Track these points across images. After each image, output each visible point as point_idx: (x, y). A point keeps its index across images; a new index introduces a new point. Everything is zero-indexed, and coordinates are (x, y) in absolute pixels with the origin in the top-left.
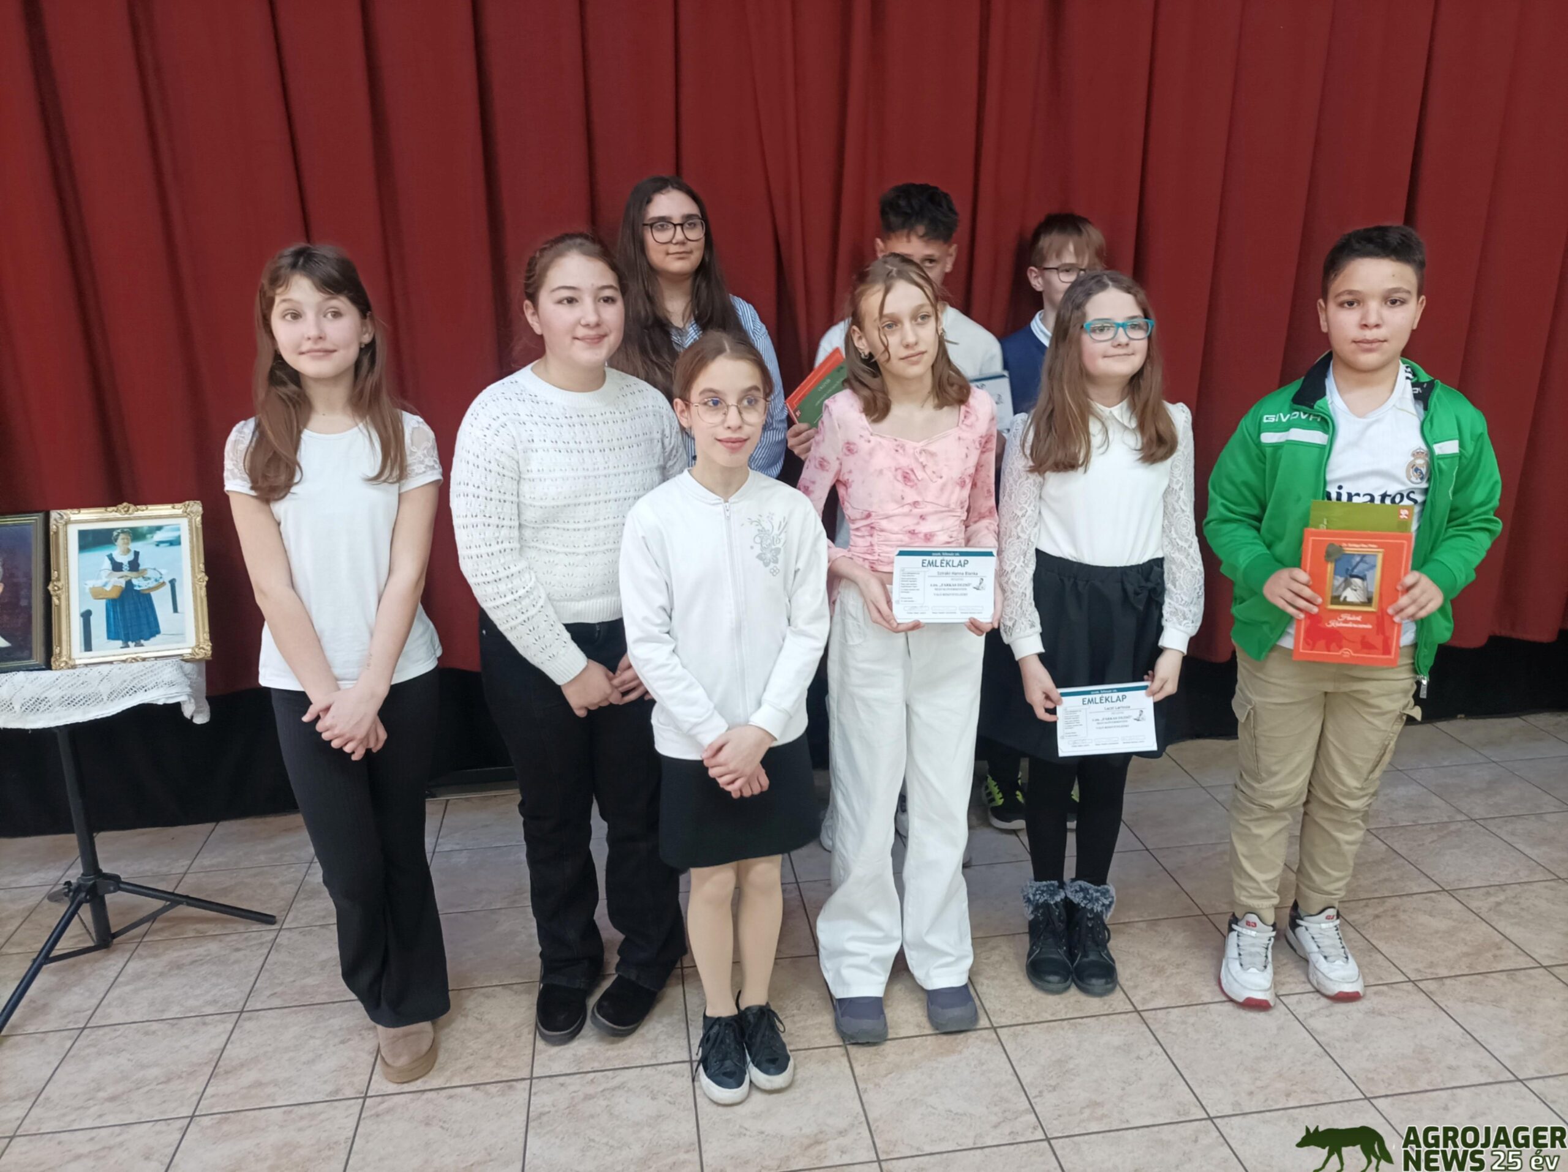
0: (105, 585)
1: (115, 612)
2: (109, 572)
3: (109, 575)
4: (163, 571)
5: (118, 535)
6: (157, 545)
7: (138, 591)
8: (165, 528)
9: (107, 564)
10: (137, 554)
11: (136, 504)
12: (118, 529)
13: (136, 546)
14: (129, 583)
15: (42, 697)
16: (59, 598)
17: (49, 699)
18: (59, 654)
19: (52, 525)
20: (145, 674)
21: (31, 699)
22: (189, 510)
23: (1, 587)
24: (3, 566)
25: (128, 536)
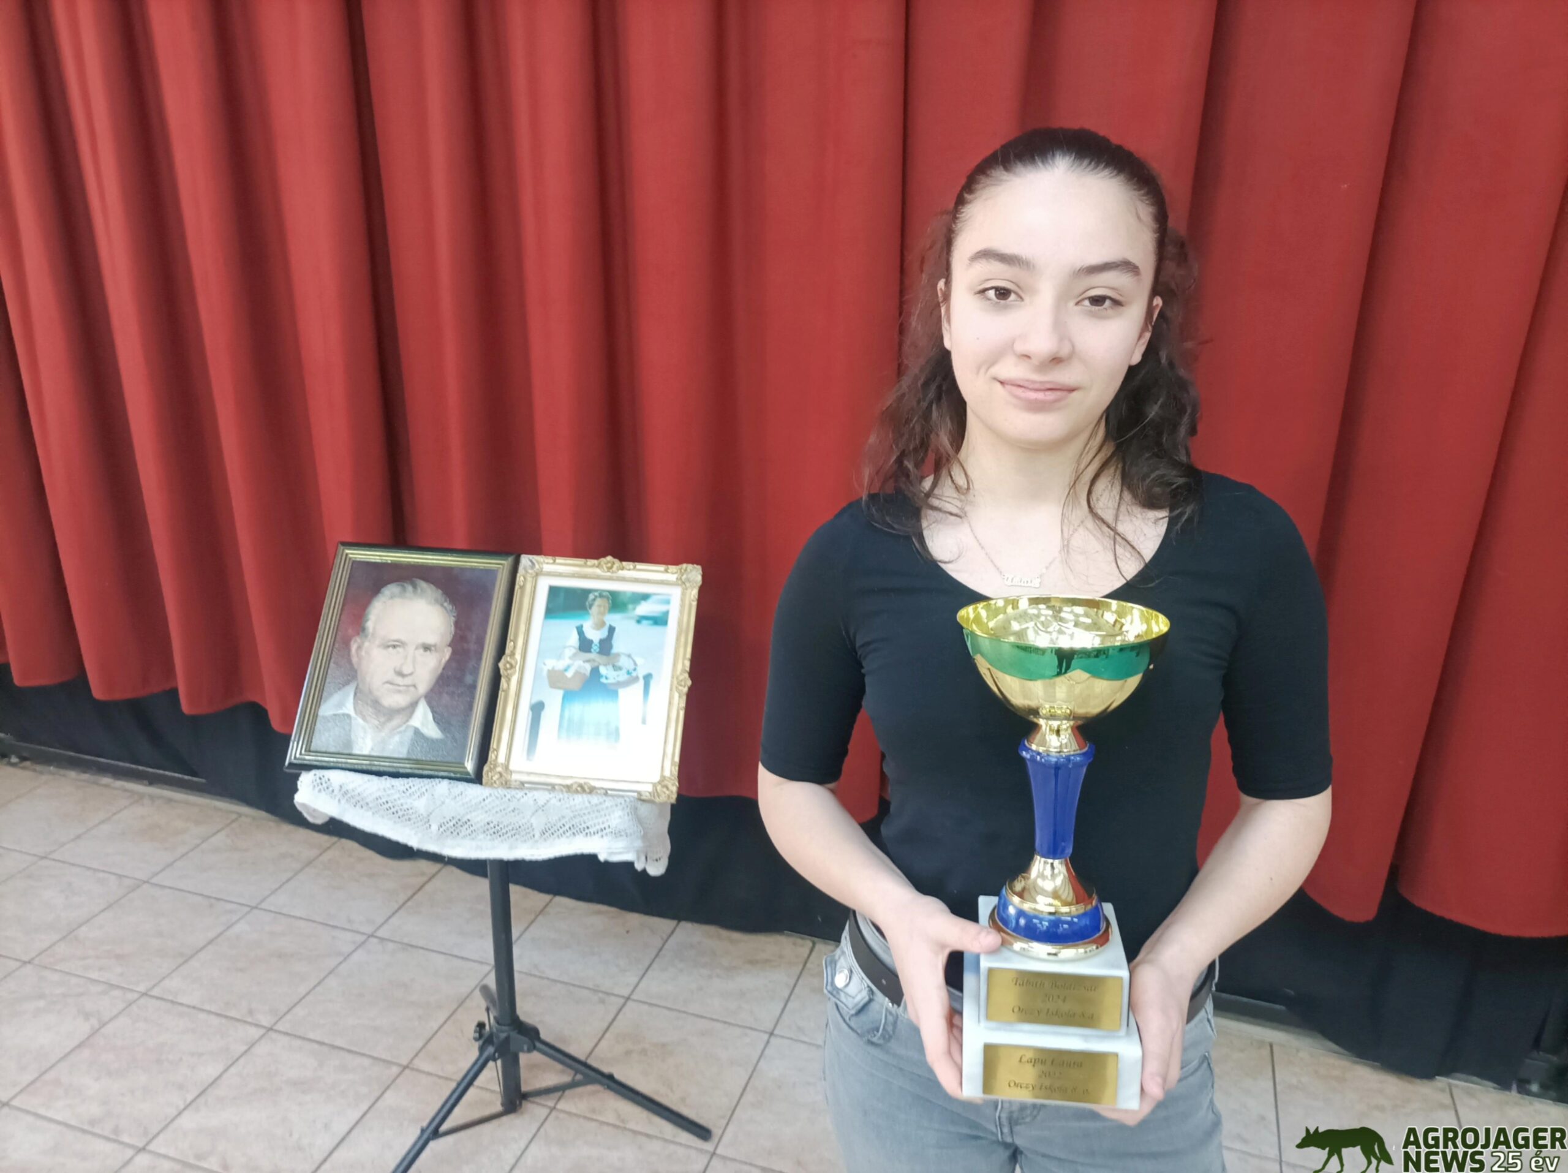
0: (566, 670)
2: (573, 651)
3: (574, 656)
4: (639, 661)
5: (594, 600)
6: (639, 622)
8: (653, 598)
9: (574, 639)
10: (612, 630)
11: (623, 559)
12: (596, 591)
13: (613, 619)
14: (595, 671)
15: (464, 819)
16: (508, 681)
17: (472, 822)
18: (495, 760)
19: (520, 574)
20: (589, 813)
21: (452, 818)
22: (685, 576)
23: (447, 653)
24: (456, 624)
25: (605, 603)
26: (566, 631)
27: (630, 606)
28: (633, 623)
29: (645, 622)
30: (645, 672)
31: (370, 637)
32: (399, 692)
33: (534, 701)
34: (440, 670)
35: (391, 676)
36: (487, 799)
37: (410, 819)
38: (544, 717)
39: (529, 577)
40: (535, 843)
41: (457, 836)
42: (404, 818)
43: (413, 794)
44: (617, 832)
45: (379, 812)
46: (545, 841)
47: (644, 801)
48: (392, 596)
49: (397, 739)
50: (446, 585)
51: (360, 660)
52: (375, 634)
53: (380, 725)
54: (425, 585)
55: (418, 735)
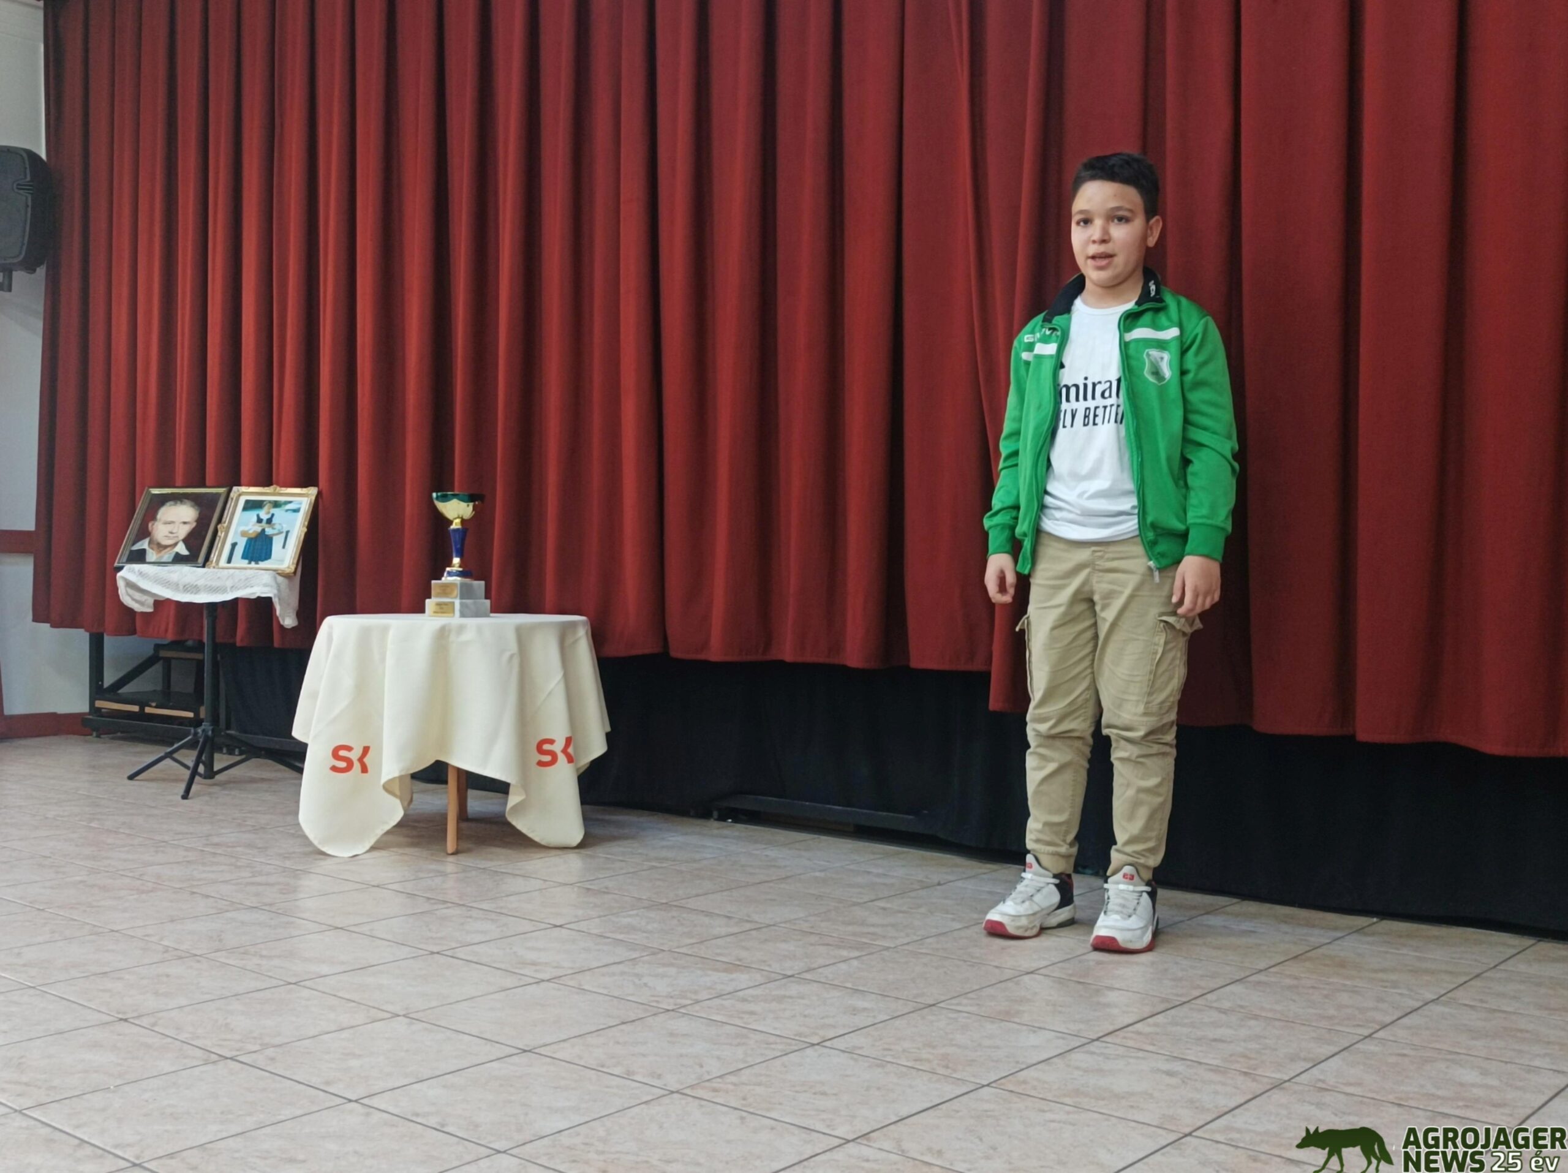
0: (250, 529)
1: (250, 546)
2: (254, 523)
3: (254, 525)
5: (265, 503)
6: (286, 512)
7: (267, 535)
8: (294, 502)
9: (255, 519)
10: (273, 515)
12: (266, 499)
14: (263, 530)
15: (195, 584)
16: (221, 533)
17: (199, 584)
18: (212, 561)
19: (232, 495)
20: (253, 577)
21: (189, 584)
22: (310, 492)
23: (194, 524)
24: (200, 514)
25: (271, 505)
26: (252, 515)
27: (283, 506)
28: (283, 512)
29: (289, 512)
30: (287, 530)
31: (158, 520)
32: (169, 539)
33: (233, 542)
34: (190, 531)
35: (167, 534)
36: (205, 573)
37: (170, 584)
38: (237, 548)
39: (236, 495)
40: (228, 593)
41: (192, 593)
42: (167, 584)
43: (172, 572)
44: (266, 585)
45: (155, 581)
46: (232, 592)
47: (279, 574)
48: (170, 505)
49: (168, 556)
50: (196, 500)
51: (152, 529)
52: (160, 520)
53: (160, 551)
54: (186, 501)
55: (177, 554)
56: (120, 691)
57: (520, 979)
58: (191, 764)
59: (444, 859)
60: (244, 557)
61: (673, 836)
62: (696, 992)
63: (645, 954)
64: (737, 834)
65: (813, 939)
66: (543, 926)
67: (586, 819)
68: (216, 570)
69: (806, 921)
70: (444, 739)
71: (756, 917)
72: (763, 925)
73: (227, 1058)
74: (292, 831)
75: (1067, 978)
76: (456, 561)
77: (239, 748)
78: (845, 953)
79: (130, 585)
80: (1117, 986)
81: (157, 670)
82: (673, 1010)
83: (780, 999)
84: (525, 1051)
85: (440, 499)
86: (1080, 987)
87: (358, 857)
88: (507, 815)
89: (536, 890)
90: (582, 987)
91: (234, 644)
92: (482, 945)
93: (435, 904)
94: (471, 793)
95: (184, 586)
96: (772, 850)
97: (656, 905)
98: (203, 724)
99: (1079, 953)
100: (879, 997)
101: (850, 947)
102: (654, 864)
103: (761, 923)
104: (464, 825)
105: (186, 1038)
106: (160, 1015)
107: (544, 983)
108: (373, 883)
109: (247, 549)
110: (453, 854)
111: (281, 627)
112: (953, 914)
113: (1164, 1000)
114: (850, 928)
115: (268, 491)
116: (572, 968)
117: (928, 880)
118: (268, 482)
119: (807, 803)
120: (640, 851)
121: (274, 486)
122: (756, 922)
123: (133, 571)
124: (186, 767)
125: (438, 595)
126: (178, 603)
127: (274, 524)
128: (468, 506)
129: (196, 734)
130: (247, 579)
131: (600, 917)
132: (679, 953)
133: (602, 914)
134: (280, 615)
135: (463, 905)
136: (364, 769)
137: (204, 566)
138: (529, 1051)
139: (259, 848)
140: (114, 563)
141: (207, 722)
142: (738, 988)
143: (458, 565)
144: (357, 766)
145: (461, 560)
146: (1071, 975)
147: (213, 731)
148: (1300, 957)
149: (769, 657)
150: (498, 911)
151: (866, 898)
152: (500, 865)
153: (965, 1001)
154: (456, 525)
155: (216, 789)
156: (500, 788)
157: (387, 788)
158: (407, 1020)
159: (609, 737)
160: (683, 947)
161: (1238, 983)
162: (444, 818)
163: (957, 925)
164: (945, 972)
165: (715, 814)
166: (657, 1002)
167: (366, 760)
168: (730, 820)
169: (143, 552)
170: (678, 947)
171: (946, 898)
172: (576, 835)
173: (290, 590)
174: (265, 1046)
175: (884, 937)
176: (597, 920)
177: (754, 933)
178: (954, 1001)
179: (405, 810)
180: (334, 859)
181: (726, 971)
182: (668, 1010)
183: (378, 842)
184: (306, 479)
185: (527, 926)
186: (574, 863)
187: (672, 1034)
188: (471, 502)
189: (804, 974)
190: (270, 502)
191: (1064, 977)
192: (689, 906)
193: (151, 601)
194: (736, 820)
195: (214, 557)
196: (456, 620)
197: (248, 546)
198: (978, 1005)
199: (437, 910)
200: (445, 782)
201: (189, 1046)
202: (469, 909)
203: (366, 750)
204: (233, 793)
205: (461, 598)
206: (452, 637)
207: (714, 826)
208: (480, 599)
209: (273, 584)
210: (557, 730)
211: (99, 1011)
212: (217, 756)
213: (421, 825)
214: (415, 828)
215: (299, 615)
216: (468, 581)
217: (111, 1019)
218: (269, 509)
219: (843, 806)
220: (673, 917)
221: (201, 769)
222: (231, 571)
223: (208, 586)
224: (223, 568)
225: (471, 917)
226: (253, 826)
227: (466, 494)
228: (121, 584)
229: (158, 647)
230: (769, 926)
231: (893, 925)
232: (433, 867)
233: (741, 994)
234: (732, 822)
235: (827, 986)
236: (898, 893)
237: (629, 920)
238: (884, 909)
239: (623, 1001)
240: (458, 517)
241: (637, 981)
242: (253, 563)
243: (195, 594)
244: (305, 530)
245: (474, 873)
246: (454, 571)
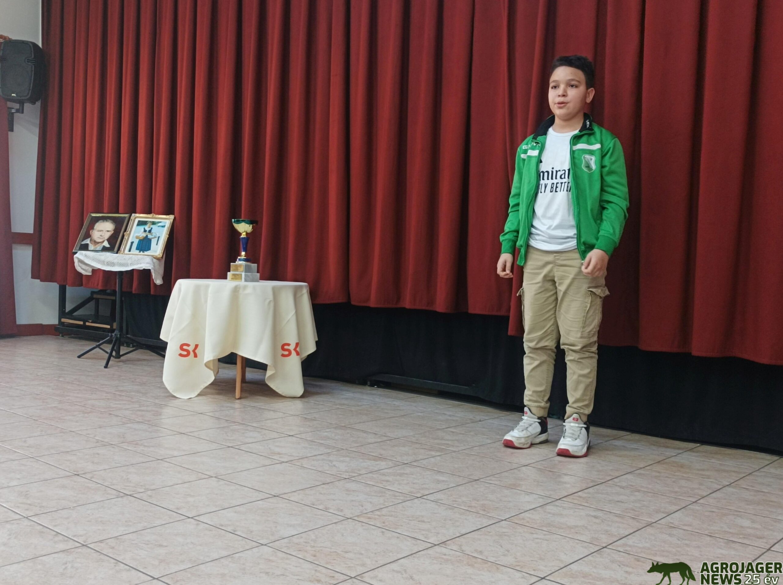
0: (140, 235)
2: (142, 232)
3: (142, 233)
5: (148, 223)
7: (149, 239)
8: (163, 222)
9: (143, 230)
10: (152, 228)
13: (152, 226)
14: (147, 236)
15: (113, 262)
16: (126, 237)
17: (114, 262)
18: (121, 251)
19: (131, 218)
20: (141, 259)
21: (110, 261)
22: (170, 217)
23: (113, 232)
24: (115, 227)
25: (151, 223)
26: (142, 228)
27: (157, 224)
28: (157, 227)
29: (160, 227)
30: (158, 236)
32: (100, 239)
33: (132, 241)
34: (110, 235)
35: (99, 236)
36: (118, 256)
37: (100, 262)
38: (134, 244)
39: (133, 218)
40: (129, 267)
41: (111, 266)
42: (99, 261)
43: (101, 255)
44: (148, 263)
45: (93, 260)
46: (131, 266)
47: (154, 258)
48: (101, 222)
49: (99, 247)
50: (114, 220)
51: (92, 234)
52: (96, 229)
53: (96, 245)
54: (109, 220)
55: (104, 247)
56: (75, 314)
57: (272, 461)
58: (109, 351)
59: (234, 402)
60: (137, 249)
61: (348, 393)
62: (359, 470)
63: (334, 450)
64: (379, 393)
65: (417, 446)
66: (283, 435)
67: (305, 384)
68: (123, 255)
69: (414, 437)
70: (236, 342)
71: (389, 434)
72: (393, 438)
73: (128, 495)
74: (159, 385)
75: (545, 469)
76: (243, 253)
77: (132, 343)
78: (433, 453)
79: (81, 261)
80: (569, 474)
81: (92, 304)
82: (348, 478)
83: (401, 475)
84: (275, 496)
85: (236, 222)
86: (550, 473)
87: (192, 399)
88: (266, 380)
89: (280, 418)
90: (303, 466)
91: (132, 292)
92: (253, 444)
93: (230, 423)
94: (248, 369)
95: (107, 263)
96: (397, 402)
97: (340, 427)
98: (115, 331)
99: (550, 457)
100: (451, 475)
101: (437, 451)
102: (338, 406)
103: (392, 437)
104: (244, 385)
105: (108, 485)
106: (95, 473)
107: (284, 463)
108: (199, 412)
109: (138, 246)
110: (238, 399)
111: (155, 284)
112: (487, 436)
113: (592, 481)
114: (436, 441)
115: (149, 216)
116: (297, 456)
117: (474, 419)
118: (150, 213)
119: (415, 379)
120: (331, 400)
121: (153, 214)
122: (389, 437)
123: (82, 254)
124: (107, 352)
125: (234, 270)
126: (104, 271)
127: (152, 233)
128: (250, 226)
129: (112, 336)
130: (138, 260)
131: (311, 432)
132: (351, 451)
133: (312, 430)
134: (154, 278)
135: (244, 424)
136: (196, 356)
137: (117, 253)
138: (277, 496)
139: (143, 393)
140: (73, 250)
141: (117, 330)
142: (381, 469)
143: (244, 256)
144: (192, 354)
145: (246, 253)
146: (546, 467)
147: (120, 335)
148: (661, 462)
149: (399, 306)
150: (261, 427)
151: (444, 427)
152: (262, 405)
153: (494, 479)
154: (243, 235)
155: (121, 364)
156: (263, 367)
157: (207, 365)
158: (217, 479)
159: (317, 343)
160: (353, 447)
161: (629, 474)
162: (234, 381)
163: (489, 441)
164: (483, 464)
165: (369, 383)
166: (341, 474)
167: (196, 351)
168: (376, 386)
169: (88, 244)
170: (351, 448)
171: (484, 428)
172: (300, 391)
173: (160, 266)
174: (147, 490)
175: (453, 446)
176: (310, 433)
177: (388, 442)
178: (487, 478)
179: (215, 377)
180: (180, 399)
181: (374, 460)
182: (346, 479)
183: (201, 392)
184: (168, 211)
185: (275, 435)
186: (299, 405)
187: (347, 490)
188: (251, 224)
189: (413, 463)
190: (150, 222)
191: (543, 468)
192: (355, 428)
193: (90, 270)
194: (379, 387)
195: (122, 248)
196: (242, 283)
197: (139, 243)
198: (500, 480)
199: (231, 426)
200: (235, 364)
201: (109, 489)
202: (247, 426)
203: (197, 346)
204: (130, 366)
205: (245, 272)
206: (241, 291)
207: (368, 389)
208: (255, 273)
209: (151, 263)
210: (292, 339)
211: (65, 470)
212: (122, 348)
213: (224, 384)
214: (219, 385)
215: (164, 278)
216: (248, 263)
217: (70, 474)
218: (150, 225)
219: (433, 381)
220: (348, 433)
221: (114, 353)
222: (131, 256)
223: (119, 263)
224: (127, 254)
225: (248, 430)
226: (140, 382)
227: (249, 220)
228: (76, 261)
229: (93, 293)
230: (396, 439)
231: (457, 440)
232: (229, 405)
233: (381, 471)
234: (376, 387)
235: (425, 469)
236: (460, 424)
237: (326, 434)
238: (453, 432)
239: (323, 473)
240: (245, 232)
241: (330, 464)
242: (141, 252)
243: (113, 266)
244: (168, 236)
245: (249, 408)
246: (242, 259)
